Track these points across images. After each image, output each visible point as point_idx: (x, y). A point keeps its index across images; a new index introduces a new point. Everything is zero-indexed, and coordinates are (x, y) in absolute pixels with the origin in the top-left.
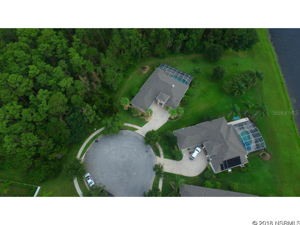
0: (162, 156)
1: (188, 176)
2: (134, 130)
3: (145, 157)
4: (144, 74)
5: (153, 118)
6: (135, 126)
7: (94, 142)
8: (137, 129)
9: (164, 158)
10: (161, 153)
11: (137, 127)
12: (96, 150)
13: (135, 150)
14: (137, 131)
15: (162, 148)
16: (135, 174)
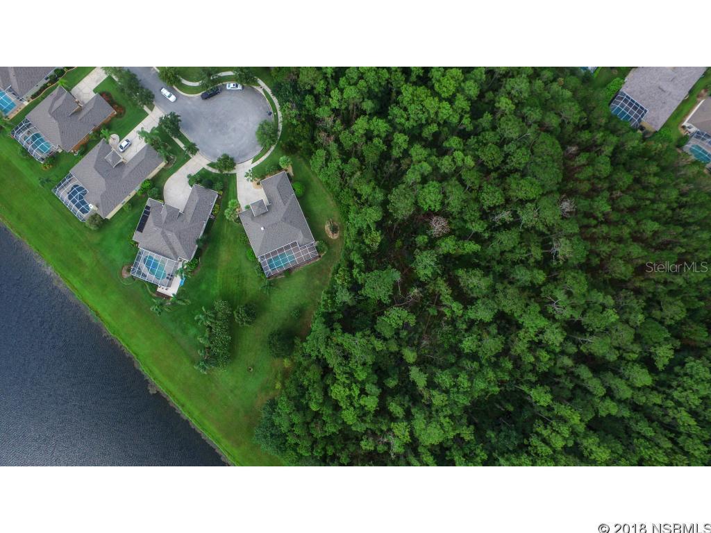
0: (206, 167)
1: (172, 176)
2: (255, 160)
3: (218, 151)
4: (324, 224)
5: (253, 188)
6: (258, 162)
7: (272, 111)
8: (253, 163)
9: (204, 168)
10: (210, 169)
11: (256, 164)
12: (261, 108)
13: (233, 145)
14: (251, 161)
15: (215, 173)
16: (210, 130)
